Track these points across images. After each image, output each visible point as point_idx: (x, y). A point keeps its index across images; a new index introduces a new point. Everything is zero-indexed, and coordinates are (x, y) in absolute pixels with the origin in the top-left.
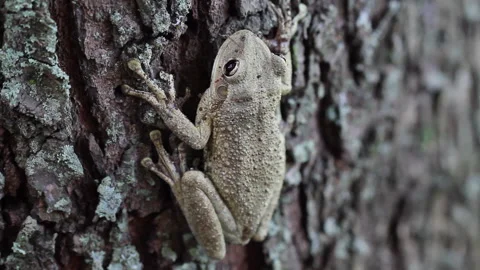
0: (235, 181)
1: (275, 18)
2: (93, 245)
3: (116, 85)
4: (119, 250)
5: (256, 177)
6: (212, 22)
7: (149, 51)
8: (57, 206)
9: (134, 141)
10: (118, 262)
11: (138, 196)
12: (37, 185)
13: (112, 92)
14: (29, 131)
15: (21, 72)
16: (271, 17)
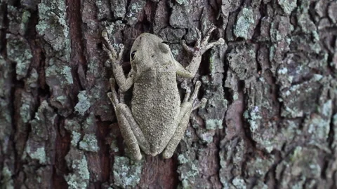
0: (141, 112)
1: (195, 36)
2: (75, 128)
3: (98, 42)
4: (87, 135)
5: (155, 114)
6: (155, 24)
7: (112, 26)
8: (58, 98)
9: (103, 76)
10: (85, 141)
11: (102, 108)
12: (50, 83)
13: (95, 46)
14: (49, 52)
15: (48, 18)
16: (193, 34)
